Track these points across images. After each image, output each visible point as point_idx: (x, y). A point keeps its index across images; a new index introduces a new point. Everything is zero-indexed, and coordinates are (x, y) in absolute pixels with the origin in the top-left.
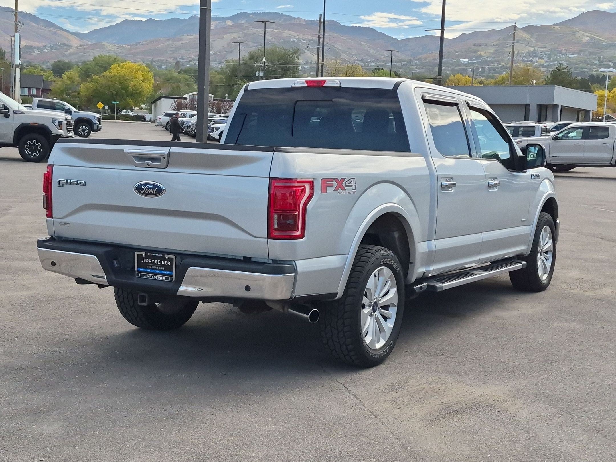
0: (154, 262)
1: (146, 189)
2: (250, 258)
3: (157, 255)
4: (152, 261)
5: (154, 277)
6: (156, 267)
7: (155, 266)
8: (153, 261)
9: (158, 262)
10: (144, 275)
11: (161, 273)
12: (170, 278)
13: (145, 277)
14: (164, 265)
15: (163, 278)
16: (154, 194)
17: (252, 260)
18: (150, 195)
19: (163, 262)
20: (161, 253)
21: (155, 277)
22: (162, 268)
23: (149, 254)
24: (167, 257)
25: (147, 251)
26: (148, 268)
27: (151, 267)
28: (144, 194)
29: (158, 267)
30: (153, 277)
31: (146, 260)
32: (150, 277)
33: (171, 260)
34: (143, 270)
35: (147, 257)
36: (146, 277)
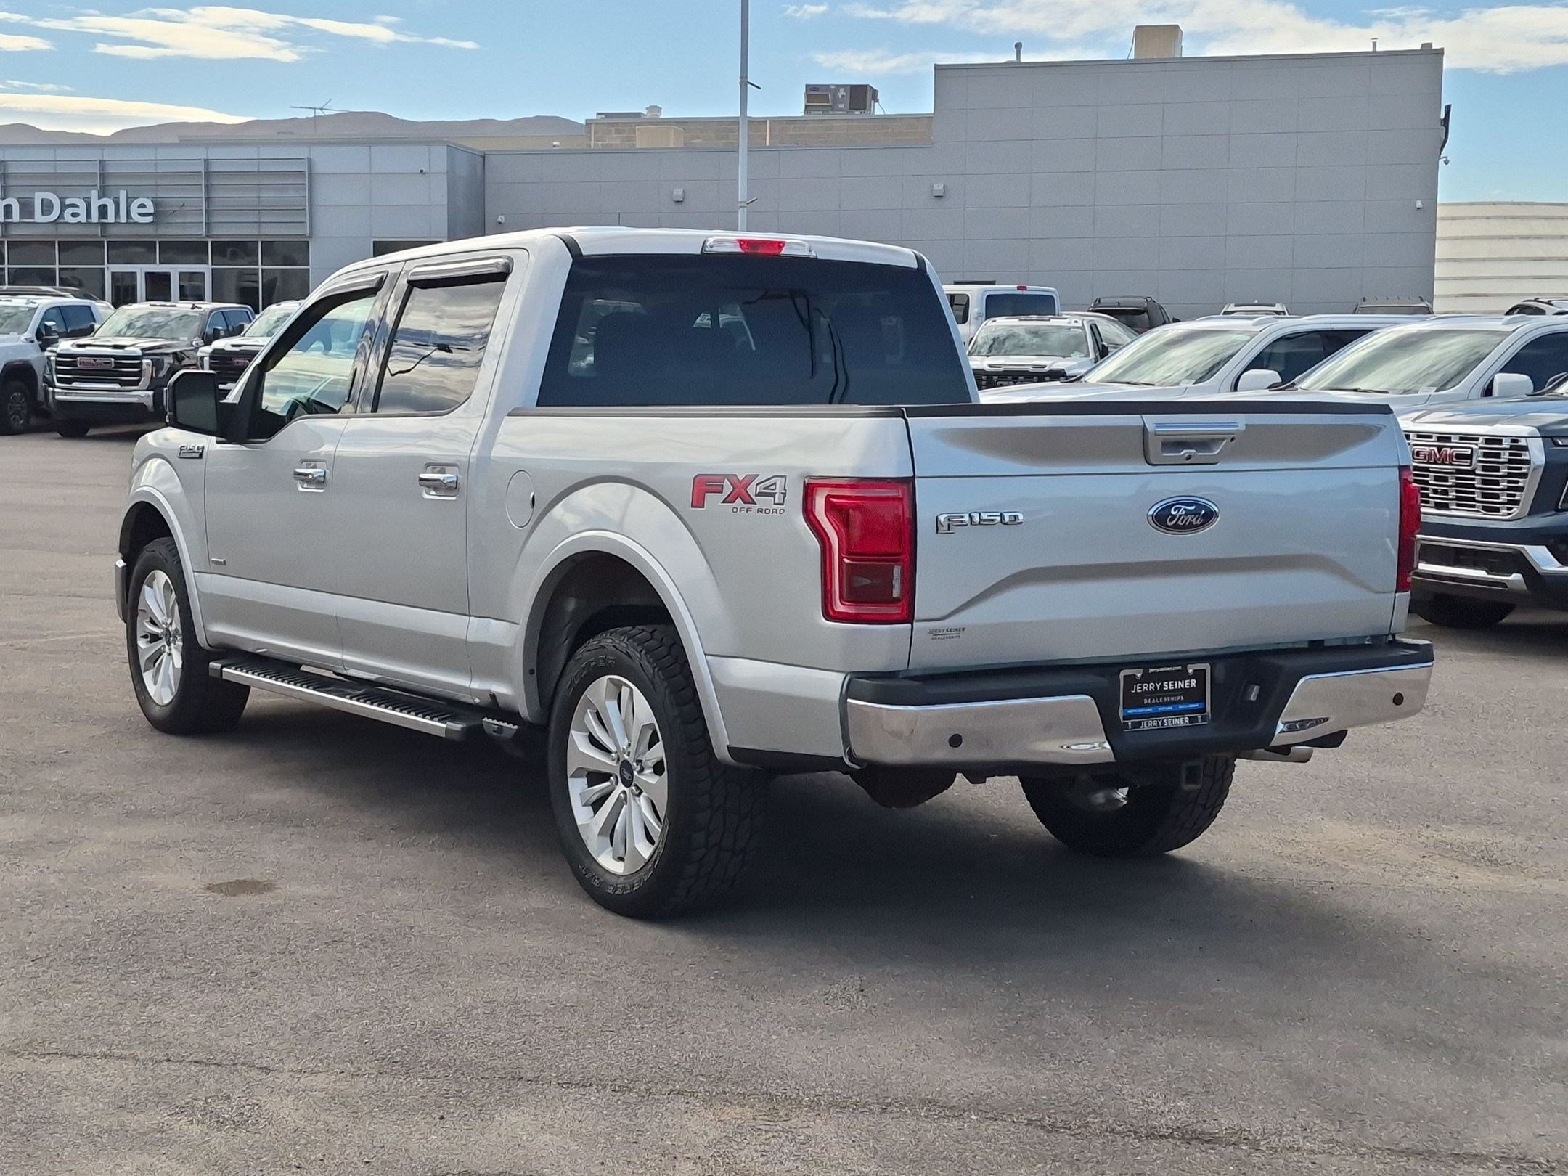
0: (1162, 686)
1: (1181, 516)
2: (1322, 642)
3: (1168, 669)
4: (1156, 687)
5: (1163, 724)
6: (1165, 699)
7: (1163, 697)
8: (1158, 686)
9: (1168, 686)
10: (1140, 724)
11: (1176, 709)
12: (1199, 717)
13: (1144, 726)
14: (1183, 691)
15: (1183, 721)
16: (1198, 526)
17: (1326, 644)
18: (1190, 527)
19: (1181, 684)
20: (1176, 663)
21: (1165, 721)
22: (1179, 698)
23: (1151, 670)
24: (1190, 671)
25: (1144, 663)
26: (1147, 706)
27: (1154, 701)
28: (1177, 528)
29: (1171, 696)
30: (1160, 723)
31: (1142, 686)
32: (1155, 724)
33: (1200, 675)
34: (1135, 711)
35: (1147, 678)
36: (1146, 728)
